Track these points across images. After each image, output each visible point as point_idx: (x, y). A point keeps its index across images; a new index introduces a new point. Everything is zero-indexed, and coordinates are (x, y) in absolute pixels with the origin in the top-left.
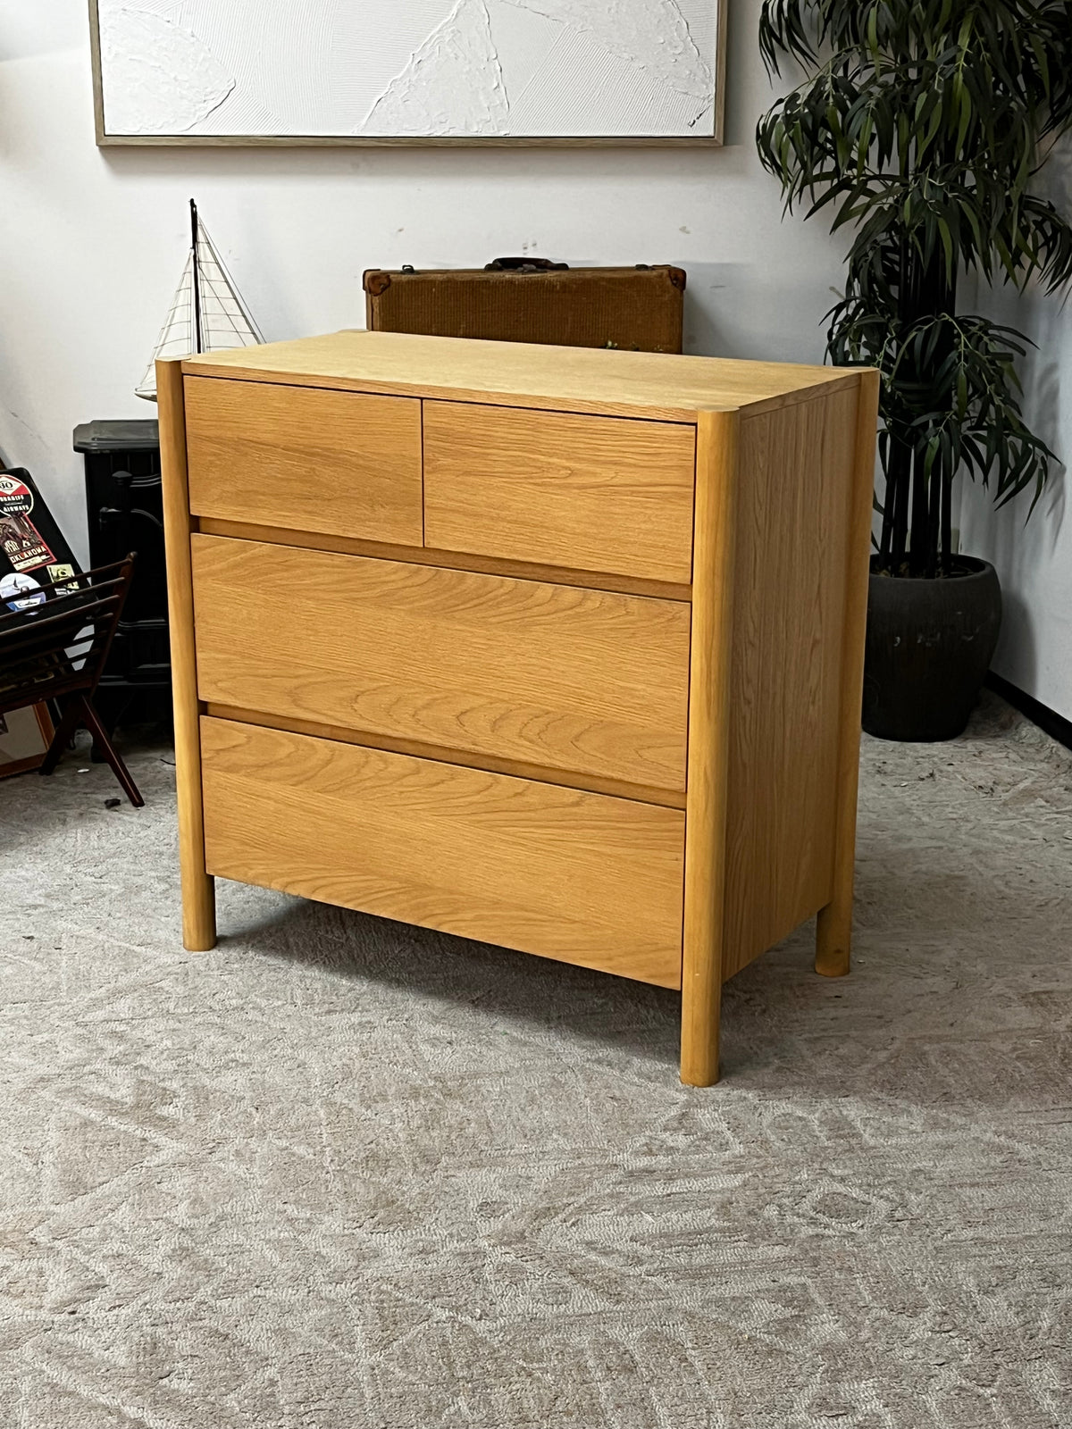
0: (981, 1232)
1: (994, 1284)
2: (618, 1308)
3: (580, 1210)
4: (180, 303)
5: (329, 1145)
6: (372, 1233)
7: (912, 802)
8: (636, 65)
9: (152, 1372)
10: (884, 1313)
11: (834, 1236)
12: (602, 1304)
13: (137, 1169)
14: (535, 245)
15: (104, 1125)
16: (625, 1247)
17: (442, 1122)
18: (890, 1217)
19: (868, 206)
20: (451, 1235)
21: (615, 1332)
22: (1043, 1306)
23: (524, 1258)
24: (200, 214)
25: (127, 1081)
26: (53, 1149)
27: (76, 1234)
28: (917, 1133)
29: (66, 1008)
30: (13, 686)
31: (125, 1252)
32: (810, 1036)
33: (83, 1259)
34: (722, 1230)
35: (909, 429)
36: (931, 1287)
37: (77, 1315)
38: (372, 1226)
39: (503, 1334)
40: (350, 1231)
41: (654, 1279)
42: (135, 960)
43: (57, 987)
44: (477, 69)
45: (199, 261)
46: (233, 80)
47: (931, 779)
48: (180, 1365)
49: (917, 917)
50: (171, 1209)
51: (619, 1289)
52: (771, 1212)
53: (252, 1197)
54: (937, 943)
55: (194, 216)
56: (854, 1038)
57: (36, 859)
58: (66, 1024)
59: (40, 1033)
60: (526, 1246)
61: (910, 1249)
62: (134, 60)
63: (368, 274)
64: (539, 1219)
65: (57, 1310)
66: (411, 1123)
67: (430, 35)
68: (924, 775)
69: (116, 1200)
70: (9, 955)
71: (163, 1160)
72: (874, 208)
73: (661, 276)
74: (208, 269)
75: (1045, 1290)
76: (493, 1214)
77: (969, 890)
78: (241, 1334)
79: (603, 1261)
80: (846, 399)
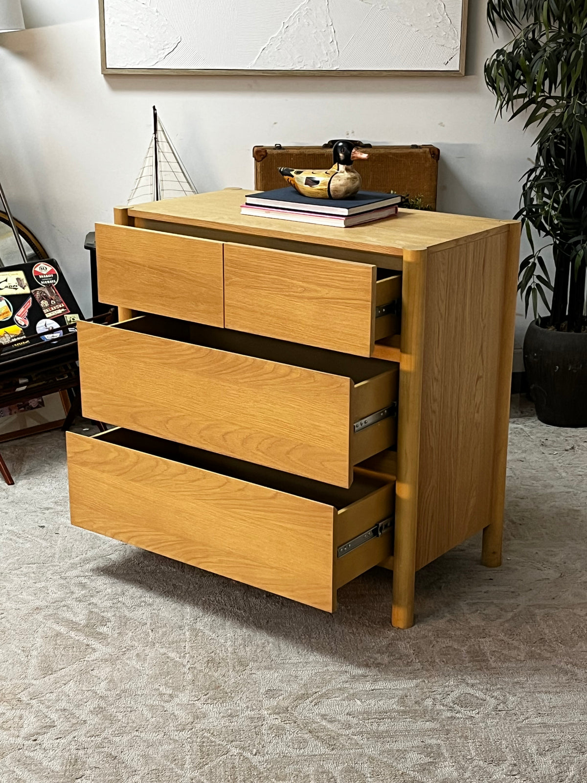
0: (546, 719)
1: (546, 750)
2: (333, 752)
3: (321, 696)
4: (147, 165)
5: (189, 653)
6: (204, 704)
7: (558, 464)
8: (414, 29)
9: (72, 775)
10: (481, 763)
11: (461, 718)
12: (323, 750)
13: (82, 661)
14: (353, 132)
15: (67, 636)
16: (342, 718)
17: (253, 643)
18: (495, 709)
19: (546, 114)
20: (248, 707)
21: (329, 766)
22: (572, 763)
23: (285, 722)
24: (158, 115)
25: (83, 612)
26: (37, 648)
27: (43, 697)
28: (521, 661)
29: (56, 568)
30: (44, 382)
31: (68, 708)
32: (471, 601)
33: (45, 710)
34: (398, 712)
35: (567, 245)
36: (510, 750)
37: (37, 741)
38: (205, 700)
39: (266, 764)
40: (192, 702)
41: (356, 737)
42: (98, 542)
43: (53, 556)
44: (321, 31)
45: (158, 141)
46: (179, 38)
47: (572, 450)
48: (89, 772)
49: (547, 534)
50: (96, 685)
51: (335, 742)
52: (429, 702)
53: (142, 680)
54: (555, 550)
55: (155, 115)
56: (495, 604)
57: (52, 480)
58: (55, 577)
59: (40, 582)
60: (288, 715)
61: (502, 727)
62: (124, 25)
63: (256, 149)
64: (298, 700)
65: (27, 738)
66: (236, 643)
67: (294, 11)
68: (568, 448)
69: (68, 678)
70: (29, 536)
71: (97, 657)
72: (550, 115)
73: (425, 152)
74: (163, 146)
75: (574, 755)
76: (273, 697)
77: (580, 519)
78: (124, 757)
79: (329, 726)
80: (500, 239)
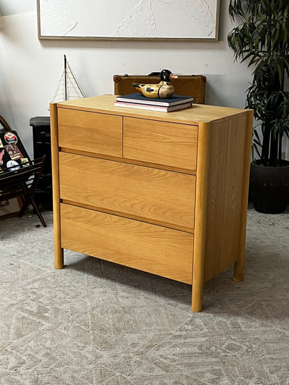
0: (272, 356)
1: (274, 371)
2: (167, 374)
3: (159, 346)
5: (91, 326)
6: (101, 351)
7: (267, 232)
8: (193, 18)
10: (242, 378)
11: (230, 356)
12: (163, 373)
13: (37, 331)
15: (28, 318)
16: (171, 357)
17: (123, 320)
18: (247, 351)
19: (259, 60)
20: (123, 352)
21: (166, 381)
23: (142, 359)
24: (67, 59)
25: (36, 306)
26: (13, 324)
27: (18, 348)
28: (257, 327)
29: (20, 284)
30: (10, 192)
31: (31, 354)
32: (230, 299)
33: (20, 355)
34: (199, 353)
35: (270, 124)
36: (256, 371)
37: (17, 371)
38: (101, 349)
39: (134, 380)
40: (94, 350)
41: (178, 366)
42: (41, 271)
43: (18, 279)
44: (147, 19)
45: (67, 72)
46: (77, 21)
47: (273, 225)
50: (45, 342)
51: (168, 369)
52: (213, 348)
54: (269, 273)
55: (65, 59)
56: (242, 300)
58: (20, 289)
59: (12, 291)
60: (143, 356)
61: (251, 360)
62: (49, 15)
63: (115, 77)
64: (148, 348)
65: (11, 369)
66: (114, 320)
67: (134, 8)
68: (271, 224)
69: (30, 339)
70: (5, 269)
71: (44, 328)
72: (261, 60)
73: (199, 78)
74: (69, 75)
76: (135, 347)
77: (280, 258)
78: (62, 378)
79: (164, 361)
80: (244, 118)
